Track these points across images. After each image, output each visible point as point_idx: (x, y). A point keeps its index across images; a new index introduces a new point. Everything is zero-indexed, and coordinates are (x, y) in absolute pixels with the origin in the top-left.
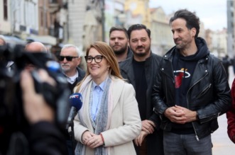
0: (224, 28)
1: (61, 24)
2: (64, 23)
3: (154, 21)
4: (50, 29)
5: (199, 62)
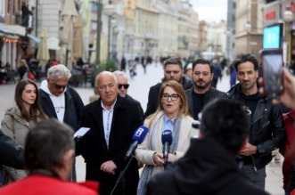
0: (223, 21)
1: (30, 9)
2: (33, 8)
3: (138, 9)
4: (17, 16)
5: (259, 102)
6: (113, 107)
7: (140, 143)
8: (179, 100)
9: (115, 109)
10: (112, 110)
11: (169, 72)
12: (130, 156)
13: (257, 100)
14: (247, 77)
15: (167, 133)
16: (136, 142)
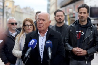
5: (88, 28)
6: (45, 34)
9: (47, 36)
13: (87, 27)
16: (30, 48)
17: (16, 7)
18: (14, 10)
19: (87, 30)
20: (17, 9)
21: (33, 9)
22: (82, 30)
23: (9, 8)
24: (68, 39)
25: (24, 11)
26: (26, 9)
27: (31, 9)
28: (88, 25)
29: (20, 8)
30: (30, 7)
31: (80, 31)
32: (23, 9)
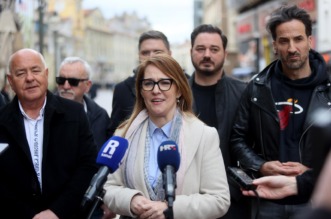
5: (316, 90)
7: (111, 170)
8: (173, 88)
10: (41, 118)
11: (145, 53)
12: (94, 198)
13: (312, 88)
14: (293, 47)
15: (167, 147)
16: (105, 170)
17: (88, 14)
18: (83, 25)
19: (314, 95)
20: (92, 22)
21: (145, 19)
22: (294, 99)
23: (63, 21)
24: (243, 128)
25: (116, 27)
26: (122, 19)
27: (140, 20)
28: (316, 78)
29: (101, 19)
30: (135, 13)
31: (286, 101)
32: (111, 20)
